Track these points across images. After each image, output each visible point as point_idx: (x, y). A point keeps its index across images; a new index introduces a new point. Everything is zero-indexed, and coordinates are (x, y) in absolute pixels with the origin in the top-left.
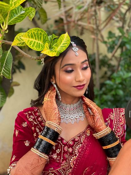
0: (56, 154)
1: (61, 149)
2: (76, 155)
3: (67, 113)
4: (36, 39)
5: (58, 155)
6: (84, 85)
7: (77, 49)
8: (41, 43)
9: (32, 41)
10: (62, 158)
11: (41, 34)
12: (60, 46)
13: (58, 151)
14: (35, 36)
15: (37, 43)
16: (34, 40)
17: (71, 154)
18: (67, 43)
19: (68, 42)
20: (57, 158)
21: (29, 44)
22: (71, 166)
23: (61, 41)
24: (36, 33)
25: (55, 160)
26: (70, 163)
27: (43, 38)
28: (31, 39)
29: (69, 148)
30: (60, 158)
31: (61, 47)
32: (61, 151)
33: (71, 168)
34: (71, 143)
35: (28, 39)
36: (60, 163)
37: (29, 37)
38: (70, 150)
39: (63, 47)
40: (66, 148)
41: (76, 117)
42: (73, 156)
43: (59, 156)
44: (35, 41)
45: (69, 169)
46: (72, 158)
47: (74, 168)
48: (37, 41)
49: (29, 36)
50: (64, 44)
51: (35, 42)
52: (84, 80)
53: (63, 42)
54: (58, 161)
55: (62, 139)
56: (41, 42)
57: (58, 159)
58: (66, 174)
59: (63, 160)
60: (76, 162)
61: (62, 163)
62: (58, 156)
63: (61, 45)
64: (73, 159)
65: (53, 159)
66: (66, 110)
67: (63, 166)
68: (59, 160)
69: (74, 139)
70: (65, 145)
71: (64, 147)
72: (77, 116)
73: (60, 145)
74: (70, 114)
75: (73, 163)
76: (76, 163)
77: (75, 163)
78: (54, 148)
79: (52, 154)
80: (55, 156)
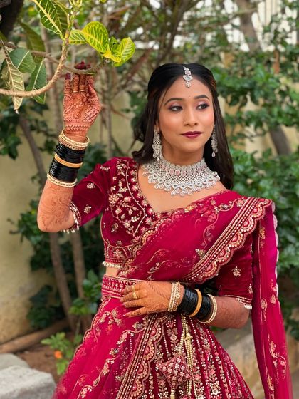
0: (129, 222)
1: (141, 219)
2: (154, 230)
5: (132, 224)
10: (136, 231)
13: (134, 219)
20: (129, 228)
25: (126, 229)
26: (143, 237)
30: (134, 229)
32: (138, 221)
33: (141, 244)
36: (131, 237)
40: (149, 220)
42: (151, 230)
43: (133, 227)
46: (147, 232)
53: (125, 50)
54: (129, 233)
59: (137, 235)
60: (151, 239)
61: (134, 238)
62: (131, 226)
63: (123, 53)
64: (149, 234)
65: (124, 226)
68: (131, 231)
69: (166, 213)
70: (149, 215)
71: (146, 217)
73: (141, 213)
75: (147, 240)
76: (150, 241)
78: (130, 212)
79: (124, 220)
80: (127, 224)
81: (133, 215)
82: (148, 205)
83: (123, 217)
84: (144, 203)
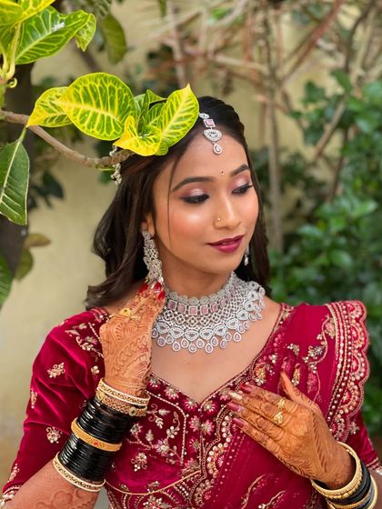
0: (165, 441)
1: (181, 427)
2: (223, 441)
3: (193, 321)
4: (98, 105)
5: (171, 443)
6: (238, 239)
7: (219, 133)
8: (112, 117)
9: (88, 112)
10: (184, 453)
11: (112, 89)
12: (169, 126)
13: (171, 432)
14: (95, 96)
15: (103, 116)
16: (92, 109)
17: (210, 438)
18: (188, 117)
19: (191, 113)
20: (169, 452)
21: (78, 120)
22: (211, 471)
23: (173, 112)
24: (97, 86)
25: (165, 458)
26: (207, 463)
27: (120, 102)
28: (84, 107)
29: (202, 421)
30: (179, 451)
31: (173, 128)
32: (180, 433)
33: (210, 477)
34: (209, 407)
35: (74, 105)
36: (178, 467)
37: (79, 100)
38: (207, 427)
39: (178, 127)
40: (195, 423)
41: (219, 334)
42: (216, 445)
43: (175, 447)
44: (97, 111)
45: (203, 482)
46: (211, 449)
47: (219, 478)
48: (101, 111)
49: (76, 95)
50: (180, 119)
51: (95, 115)
52: (239, 224)
54: (173, 462)
55: (182, 398)
56: (113, 115)
57: (172, 454)
58: (196, 495)
59: (186, 458)
61: (183, 467)
62: (171, 447)
63: (173, 122)
64: (217, 452)
65: (158, 455)
66: (187, 312)
67: (188, 473)
68: (175, 458)
69: (218, 396)
70: (193, 413)
71: (189, 419)
72: (221, 330)
73: (176, 415)
74: (199, 324)
75: (217, 465)
76: (224, 464)
77: (221, 463)
78: (159, 423)
79: (155, 442)
80: (163, 448)
81: (166, 426)
82: (180, 394)
83: (149, 437)
84: (170, 393)
